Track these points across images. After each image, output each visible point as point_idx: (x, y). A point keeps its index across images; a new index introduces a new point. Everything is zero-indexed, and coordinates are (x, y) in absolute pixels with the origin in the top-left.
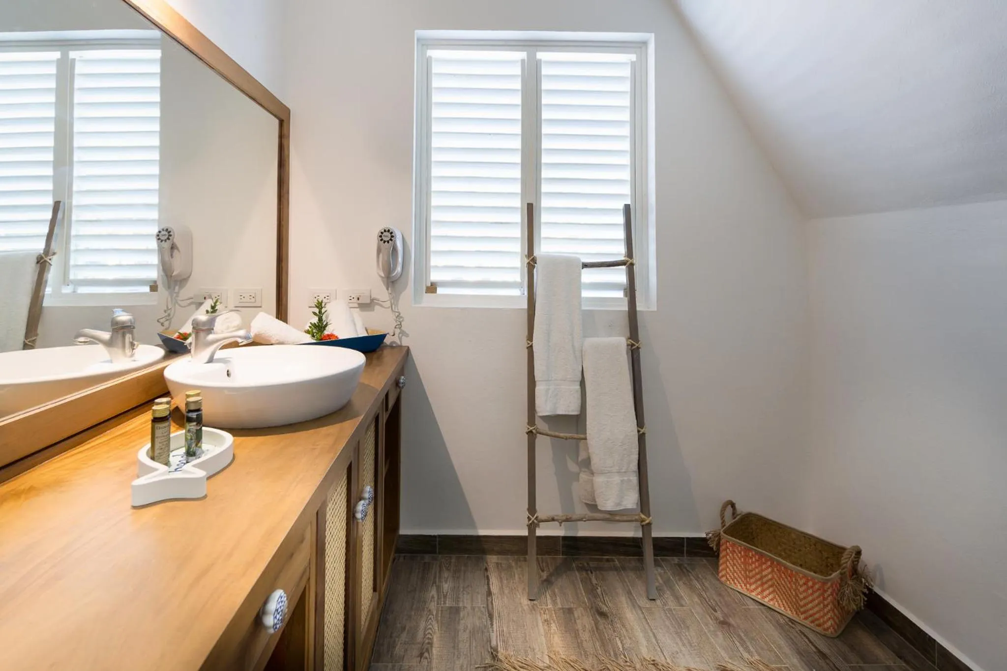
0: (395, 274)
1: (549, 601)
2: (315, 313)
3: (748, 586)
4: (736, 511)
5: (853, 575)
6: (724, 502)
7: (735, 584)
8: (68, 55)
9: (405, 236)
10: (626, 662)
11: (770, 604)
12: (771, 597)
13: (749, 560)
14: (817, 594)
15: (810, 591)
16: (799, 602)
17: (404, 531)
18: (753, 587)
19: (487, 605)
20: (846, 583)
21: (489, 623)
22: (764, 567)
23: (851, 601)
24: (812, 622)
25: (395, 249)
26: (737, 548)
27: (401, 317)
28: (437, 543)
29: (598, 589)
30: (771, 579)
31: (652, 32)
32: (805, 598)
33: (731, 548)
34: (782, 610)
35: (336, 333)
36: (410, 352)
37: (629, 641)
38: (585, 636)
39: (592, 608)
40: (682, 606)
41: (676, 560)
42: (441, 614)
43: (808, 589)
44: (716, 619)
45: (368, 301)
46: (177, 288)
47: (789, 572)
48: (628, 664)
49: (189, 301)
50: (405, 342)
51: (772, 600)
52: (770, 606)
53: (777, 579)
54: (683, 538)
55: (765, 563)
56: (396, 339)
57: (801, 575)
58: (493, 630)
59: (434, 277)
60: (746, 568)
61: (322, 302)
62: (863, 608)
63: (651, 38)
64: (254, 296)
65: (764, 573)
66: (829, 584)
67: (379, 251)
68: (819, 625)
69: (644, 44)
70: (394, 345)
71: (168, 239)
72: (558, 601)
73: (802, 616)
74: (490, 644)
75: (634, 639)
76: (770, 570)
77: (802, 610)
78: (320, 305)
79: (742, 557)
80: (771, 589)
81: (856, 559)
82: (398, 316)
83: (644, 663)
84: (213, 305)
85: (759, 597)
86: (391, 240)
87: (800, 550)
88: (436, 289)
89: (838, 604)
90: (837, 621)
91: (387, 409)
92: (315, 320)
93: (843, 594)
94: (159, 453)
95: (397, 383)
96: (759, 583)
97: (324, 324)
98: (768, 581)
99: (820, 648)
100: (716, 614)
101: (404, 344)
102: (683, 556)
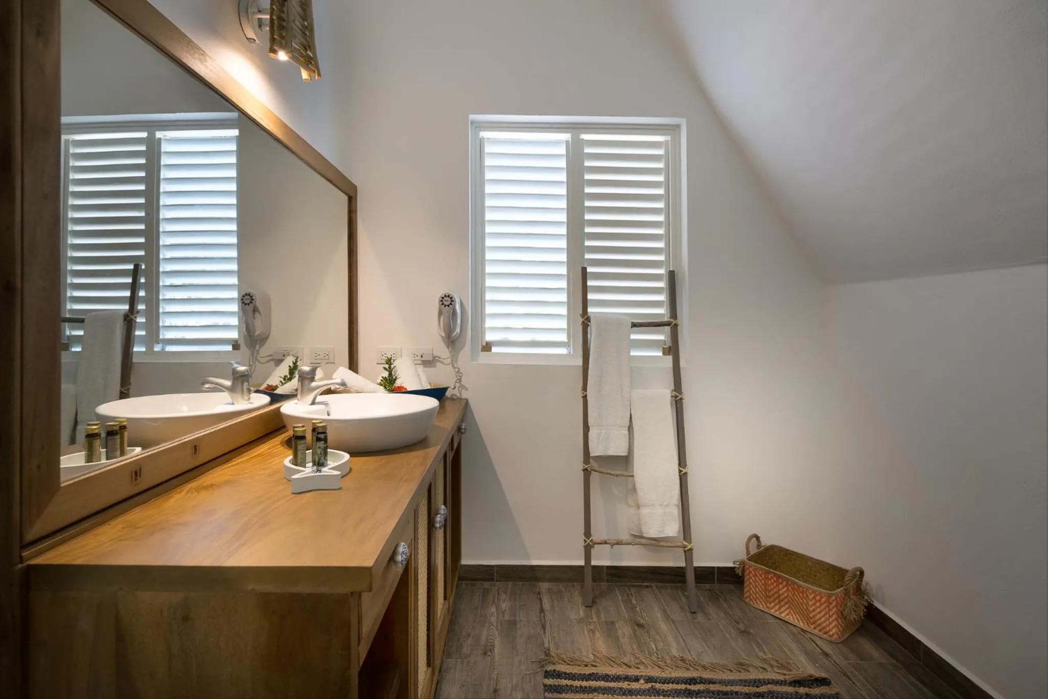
0: (455, 333)
1: (594, 616)
2: (385, 369)
3: (768, 604)
4: (761, 543)
5: (857, 592)
6: (750, 535)
7: (757, 603)
8: (154, 135)
9: (462, 301)
10: (659, 658)
11: (787, 618)
12: (787, 612)
13: (768, 582)
14: (823, 607)
15: (818, 604)
16: (809, 614)
17: (465, 561)
18: (772, 605)
19: (541, 619)
20: (849, 597)
21: (542, 631)
22: (781, 586)
23: (852, 612)
24: (820, 630)
25: (454, 312)
26: (759, 573)
27: (461, 373)
28: (495, 572)
29: (637, 607)
30: (787, 597)
31: (684, 117)
32: (814, 610)
33: (753, 572)
34: (796, 623)
35: (404, 385)
36: (469, 405)
37: (661, 644)
38: (625, 641)
39: (631, 620)
40: (709, 619)
41: (708, 586)
42: (501, 625)
43: (816, 602)
44: (738, 629)
45: (431, 359)
46: (257, 347)
47: (801, 589)
48: (660, 660)
49: (269, 358)
50: (465, 395)
51: (788, 615)
52: (787, 620)
53: (791, 596)
54: (714, 568)
55: (782, 583)
56: (456, 392)
57: (811, 591)
58: (546, 637)
59: (489, 337)
60: (766, 588)
61: (391, 358)
62: (863, 618)
63: (683, 122)
64: (328, 354)
65: (781, 592)
66: (834, 598)
67: (440, 313)
68: (826, 633)
69: (678, 126)
70: (455, 398)
71: (251, 302)
72: (602, 616)
73: (812, 627)
74: (543, 646)
75: (666, 643)
76: (785, 589)
77: (812, 621)
78: (389, 361)
79: (763, 579)
80: (787, 606)
81: (860, 579)
82: (458, 371)
83: (674, 659)
84: (294, 361)
85: (777, 613)
86: (451, 304)
87: (815, 576)
88: (491, 348)
89: (841, 615)
90: (841, 629)
91: (452, 449)
92: (386, 374)
93: (846, 605)
94: (301, 462)
95: (459, 429)
96: (777, 601)
97: (394, 377)
98: (784, 598)
99: (824, 650)
100: (739, 626)
101: (463, 397)
102: (714, 583)
